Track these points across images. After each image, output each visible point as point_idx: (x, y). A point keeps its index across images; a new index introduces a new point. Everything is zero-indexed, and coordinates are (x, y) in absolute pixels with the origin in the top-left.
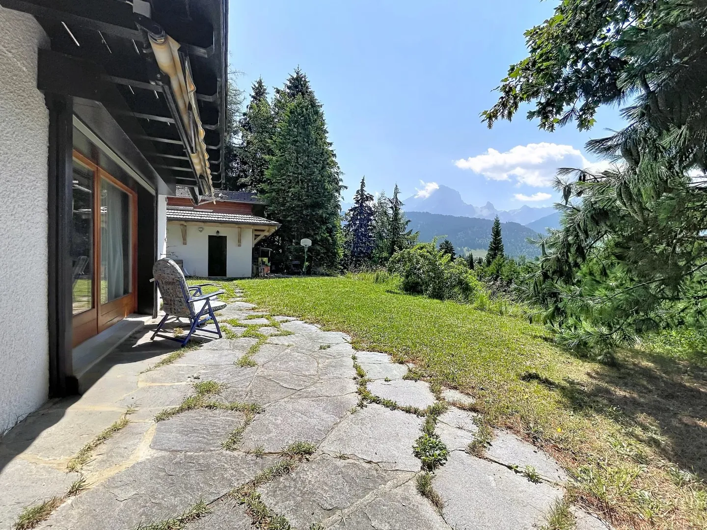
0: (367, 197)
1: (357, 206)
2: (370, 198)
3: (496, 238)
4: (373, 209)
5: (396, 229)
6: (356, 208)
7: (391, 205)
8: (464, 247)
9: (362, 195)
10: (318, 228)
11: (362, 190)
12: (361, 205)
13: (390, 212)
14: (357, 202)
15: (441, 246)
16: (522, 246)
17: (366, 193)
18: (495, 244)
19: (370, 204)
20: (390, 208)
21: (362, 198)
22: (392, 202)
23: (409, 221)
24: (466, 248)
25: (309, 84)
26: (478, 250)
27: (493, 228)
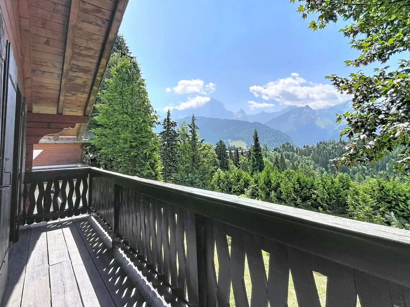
0: (172, 123)
1: (165, 130)
2: (174, 124)
3: (256, 143)
4: (177, 132)
5: (195, 146)
6: (164, 132)
7: (190, 129)
8: (229, 140)
9: (168, 122)
10: (143, 165)
11: (168, 119)
12: (168, 130)
13: (190, 134)
14: (165, 127)
15: (217, 144)
16: (264, 137)
17: (171, 121)
18: (256, 147)
19: (175, 129)
20: (190, 131)
21: (168, 124)
22: (190, 127)
23: (204, 140)
24: (230, 140)
25: (125, 42)
26: (237, 141)
27: (254, 136)
